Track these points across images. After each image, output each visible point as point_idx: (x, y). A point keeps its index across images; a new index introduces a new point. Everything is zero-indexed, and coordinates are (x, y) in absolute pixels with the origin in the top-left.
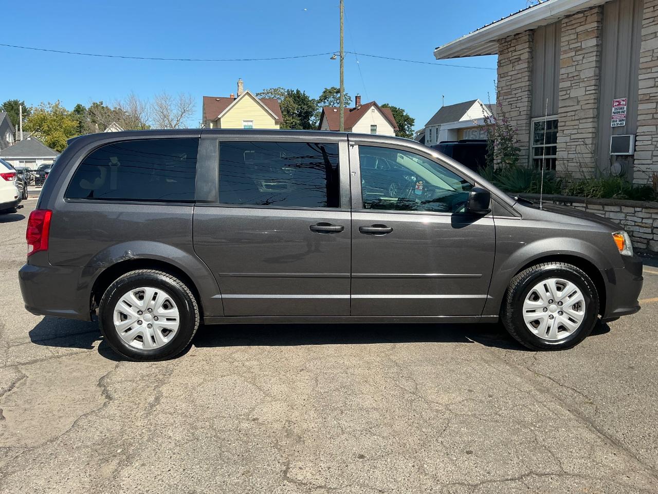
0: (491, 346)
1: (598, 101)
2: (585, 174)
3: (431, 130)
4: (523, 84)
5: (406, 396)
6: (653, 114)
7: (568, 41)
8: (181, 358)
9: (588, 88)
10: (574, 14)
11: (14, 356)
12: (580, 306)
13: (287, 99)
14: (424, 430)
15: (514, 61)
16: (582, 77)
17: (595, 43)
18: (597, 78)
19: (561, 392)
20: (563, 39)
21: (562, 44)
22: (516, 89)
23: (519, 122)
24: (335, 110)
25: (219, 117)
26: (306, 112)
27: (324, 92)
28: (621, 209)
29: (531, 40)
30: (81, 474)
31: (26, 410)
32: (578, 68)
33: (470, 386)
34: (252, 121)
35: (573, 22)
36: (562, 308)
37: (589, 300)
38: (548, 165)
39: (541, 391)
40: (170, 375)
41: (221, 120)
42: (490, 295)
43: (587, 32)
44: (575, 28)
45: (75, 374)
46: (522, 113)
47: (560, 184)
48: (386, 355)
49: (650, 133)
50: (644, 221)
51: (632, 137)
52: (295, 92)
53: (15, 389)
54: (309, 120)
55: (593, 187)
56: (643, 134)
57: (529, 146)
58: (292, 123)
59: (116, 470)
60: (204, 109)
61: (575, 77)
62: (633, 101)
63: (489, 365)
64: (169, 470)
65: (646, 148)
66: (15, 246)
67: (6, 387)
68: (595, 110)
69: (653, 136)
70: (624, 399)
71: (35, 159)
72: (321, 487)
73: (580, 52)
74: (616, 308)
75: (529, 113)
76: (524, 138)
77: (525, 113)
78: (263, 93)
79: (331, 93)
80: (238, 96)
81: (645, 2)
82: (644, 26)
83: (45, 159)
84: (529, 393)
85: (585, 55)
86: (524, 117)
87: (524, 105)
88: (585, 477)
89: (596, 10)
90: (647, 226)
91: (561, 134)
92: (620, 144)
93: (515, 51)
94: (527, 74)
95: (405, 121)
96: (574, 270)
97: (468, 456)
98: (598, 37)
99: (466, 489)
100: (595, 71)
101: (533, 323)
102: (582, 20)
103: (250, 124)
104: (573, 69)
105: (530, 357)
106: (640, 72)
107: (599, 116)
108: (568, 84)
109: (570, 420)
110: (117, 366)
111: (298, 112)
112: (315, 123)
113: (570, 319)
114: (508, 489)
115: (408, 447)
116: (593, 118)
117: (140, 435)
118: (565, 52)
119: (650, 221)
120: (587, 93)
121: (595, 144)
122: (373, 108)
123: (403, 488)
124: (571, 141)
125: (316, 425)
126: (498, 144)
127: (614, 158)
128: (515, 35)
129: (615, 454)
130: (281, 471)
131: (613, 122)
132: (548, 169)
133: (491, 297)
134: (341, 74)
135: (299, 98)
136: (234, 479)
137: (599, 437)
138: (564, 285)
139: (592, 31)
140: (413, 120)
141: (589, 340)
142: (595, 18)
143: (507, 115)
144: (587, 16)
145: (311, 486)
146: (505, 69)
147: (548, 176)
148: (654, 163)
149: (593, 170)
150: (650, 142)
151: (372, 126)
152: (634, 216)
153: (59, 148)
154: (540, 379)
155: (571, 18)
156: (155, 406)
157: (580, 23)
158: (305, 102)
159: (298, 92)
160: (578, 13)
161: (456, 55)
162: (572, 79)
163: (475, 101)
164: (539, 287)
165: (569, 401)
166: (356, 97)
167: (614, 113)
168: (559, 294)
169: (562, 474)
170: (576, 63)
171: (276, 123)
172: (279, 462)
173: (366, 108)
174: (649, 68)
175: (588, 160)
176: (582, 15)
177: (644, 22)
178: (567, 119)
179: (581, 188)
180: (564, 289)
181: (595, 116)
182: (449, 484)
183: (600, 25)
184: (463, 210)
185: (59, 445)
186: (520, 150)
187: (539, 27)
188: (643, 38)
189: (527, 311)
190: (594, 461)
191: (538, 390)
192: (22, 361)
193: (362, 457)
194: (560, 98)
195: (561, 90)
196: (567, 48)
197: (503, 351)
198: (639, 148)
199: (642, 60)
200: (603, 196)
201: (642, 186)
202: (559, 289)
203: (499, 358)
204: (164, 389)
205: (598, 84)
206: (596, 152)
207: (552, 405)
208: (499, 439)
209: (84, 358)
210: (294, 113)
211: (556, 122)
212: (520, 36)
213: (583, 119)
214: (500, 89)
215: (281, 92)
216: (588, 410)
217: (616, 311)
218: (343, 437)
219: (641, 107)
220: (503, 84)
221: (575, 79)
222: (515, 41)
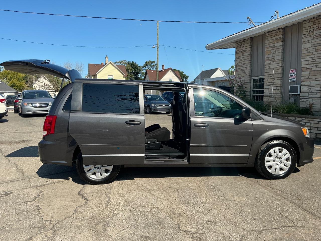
0: (250, 178)
1: (283, 70)
2: (278, 103)
3: (197, 81)
4: (248, 62)
5: (220, 198)
6: (308, 76)
7: (269, 43)
8: (113, 183)
9: (278, 64)
10: (271, 31)
11: (33, 183)
12: (289, 160)
13: (128, 66)
14: (232, 211)
15: (243, 51)
16: (275, 59)
17: (281, 44)
18: (282, 60)
19: (285, 195)
20: (266, 42)
21: (266, 44)
22: (244, 64)
23: (246, 79)
24: (152, 71)
25: (97, 73)
26: (137, 72)
27: (146, 63)
28: (296, 118)
29: (251, 42)
30: (89, 230)
31: (49, 205)
32: (274, 55)
33: (246, 194)
34: (112, 76)
35: (271, 35)
36: (281, 160)
37: (293, 157)
38: (260, 99)
39: (277, 195)
40: (110, 190)
41: (97, 75)
42: (250, 154)
43: (277, 39)
44: (272, 37)
45: (65, 190)
46: (247, 75)
47: (266, 107)
48: (205, 182)
49: (307, 85)
50: (306, 124)
51: (299, 86)
52: (132, 62)
53: (40, 197)
54: (138, 75)
55: (282, 109)
56: (304, 85)
57: (251, 90)
58: (130, 77)
59: (104, 228)
60: (89, 70)
61: (272, 59)
62: (299, 70)
63: (252, 185)
64: (128, 228)
65: (305, 91)
66: (10, 134)
67: (36, 196)
68: (282, 74)
69: (309, 86)
70: (313, 198)
71: (3, 92)
72: (196, 233)
73: (274, 48)
74: (304, 160)
75: (250, 75)
76: (248, 86)
77: (249, 75)
78: (116, 63)
79: (149, 63)
80: (106, 64)
81: (303, 27)
82: (303, 38)
83: (8, 93)
84: (272, 196)
85: (277, 49)
86: (248, 77)
87: (248, 71)
88: (305, 227)
89: (281, 30)
90: (308, 126)
91: (266, 85)
92: (293, 89)
93: (244, 47)
94: (249, 57)
95: (184, 77)
96: (286, 144)
97: (254, 220)
98: (282, 42)
99: (257, 232)
100: (281, 57)
101: (269, 167)
102: (275, 34)
103: (111, 77)
104: (271, 56)
105: (268, 182)
106: (302, 57)
107: (283, 77)
108: (269, 62)
109: (292, 206)
110: (84, 187)
111: (133, 72)
112: (141, 77)
113: (285, 165)
114: (275, 232)
115: (228, 218)
116: (281, 77)
117: (108, 214)
118: (267, 48)
119: (309, 124)
120: (278, 66)
121: (282, 89)
122: (170, 71)
123: (231, 233)
124: (271, 88)
125: (185, 209)
126: (237, 89)
127: (291, 96)
128: (244, 40)
129: (314, 219)
130: (177, 227)
131: (290, 79)
132: (260, 100)
133: (251, 155)
134: (157, 55)
135: (133, 65)
136: (158, 230)
137: (307, 213)
138: (282, 150)
139: (280, 39)
140: (188, 77)
141: (292, 175)
142: (281, 33)
143: (240, 76)
144: (277, 32)
145: (192, 233)
146: (239, 55)
147: (260, 104)
148: (309, 98)
149: (281, 101)
150: (307, 89)
151: (170, 79)
152: (302, 122)
153: (16, 88)
154: (275, 191)
155: (270, 33)
156: (109, 202)
157: (274, 35)
158: (136, 67)
159: (133, 62)
160: (273, 31)
161: (216, 48)
162: (271, 60)
163: (218, 68)
164: (271, 151)
165: (290, 199)
166: (162, 65)
167: (290, 75)
168: (280, 154)
169: (295, 226)
170: (272, 53)
171: (124, 77)
172: (174, 224)
173: (167, 71)
174: (306, 56)
175: (279, 97)
176: (275, 32)
177: (303, 36)
178: (269, 78)
179: (276, 109)
180: (282, 152)
181: (282, 77)
182: (250, 231)
183: (283, 37)
184: (238, 117)
185: (73, 219)
186: (246, 92)
187: (255, 37)
188: (303, 43)
189: (267, 162)
190: (306, 221)
191: (276, 195)
192: (38, 185)
193: (209, 221)
194: (265, 68)
195: (266, 65)
196: (268, 46)
197: (256, 180)
198: (302, 91)
199: (303, 52)
200: (287, 113)
201: (304, 108)
202: (280, 152)
203: (255, 182)
204: (111, 196)
205: (283, 62)
206: (282, 93)
207: (283, 201)
208: (265, 214)
209: (67, 183)
210: (131, 72)
211: (263, 79)
212: (246, 40)
213: (276, 78)
214: (237, 64)
215: (125, 62)
216: (299, 203)
217: (304, 162)
218: (199, 214)
219: (302, 73)
220: (238, 61)
221: (272, 60)
222: (243, 42)
